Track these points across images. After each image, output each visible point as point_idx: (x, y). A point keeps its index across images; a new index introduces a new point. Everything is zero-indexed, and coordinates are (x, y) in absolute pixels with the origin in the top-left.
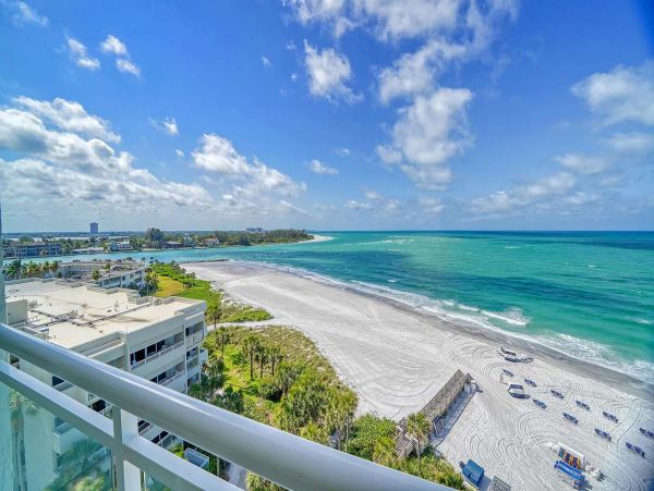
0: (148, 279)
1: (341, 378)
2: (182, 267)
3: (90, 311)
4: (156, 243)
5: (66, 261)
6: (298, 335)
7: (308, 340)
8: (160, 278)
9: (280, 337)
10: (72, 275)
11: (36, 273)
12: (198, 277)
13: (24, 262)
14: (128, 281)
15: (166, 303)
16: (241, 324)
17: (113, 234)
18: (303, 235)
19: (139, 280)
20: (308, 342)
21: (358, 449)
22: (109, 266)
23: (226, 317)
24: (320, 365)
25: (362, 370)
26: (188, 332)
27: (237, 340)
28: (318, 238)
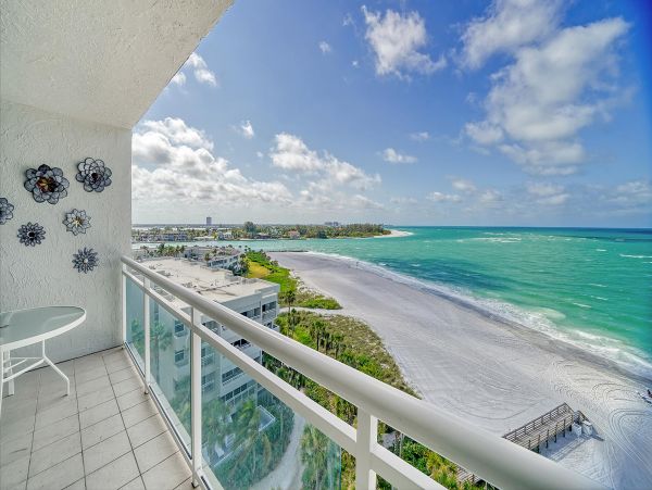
0: (242, 263)
1: (406, 380)
2: (267, 254)
3: (201, 284)
4: (250, 234)
5: (190, 245)
6: (365, 329)
7: (374, 335)
8: (251, 263)
9: (347, 328)
10: (192, 256)
11: (173, 253)
12: (280, 265)
13: (166, 245)
14: (229, 264)
15: (251, 282)
16: (311, 310)
17: (221, 226)
18: (380, 230)
19: (236, 263)
20: (374, 337)
21: (417, 457)
22: (215, 252)
23: (300, 302)
24: (385, 361)
25: (431, 377)
26: (264, 308)
27: (307, 323)
28: (395, 233)
